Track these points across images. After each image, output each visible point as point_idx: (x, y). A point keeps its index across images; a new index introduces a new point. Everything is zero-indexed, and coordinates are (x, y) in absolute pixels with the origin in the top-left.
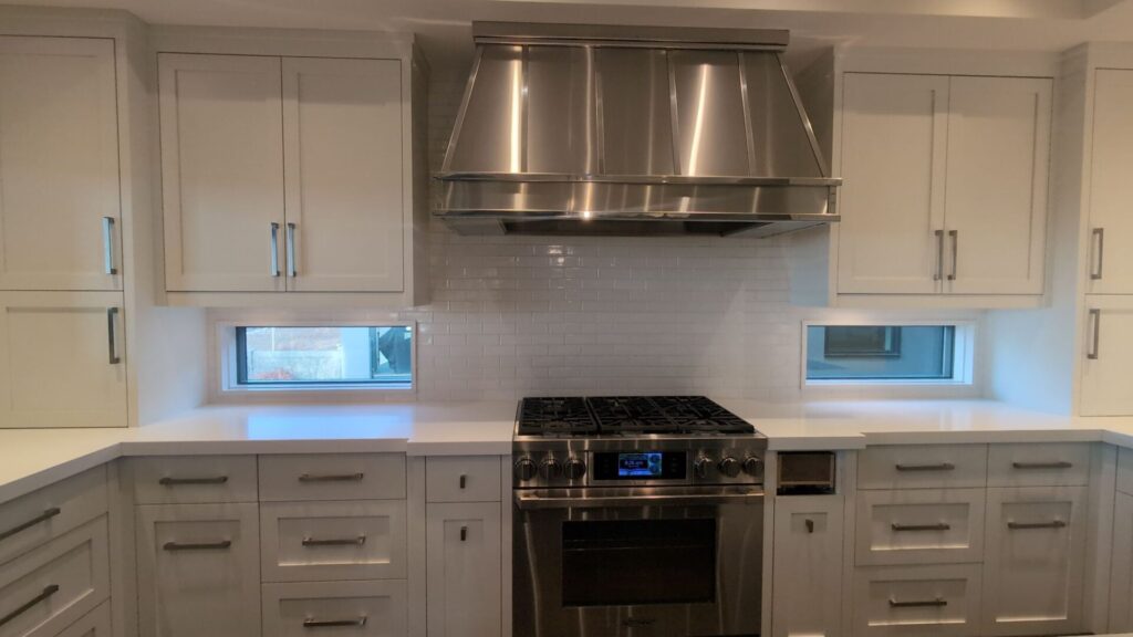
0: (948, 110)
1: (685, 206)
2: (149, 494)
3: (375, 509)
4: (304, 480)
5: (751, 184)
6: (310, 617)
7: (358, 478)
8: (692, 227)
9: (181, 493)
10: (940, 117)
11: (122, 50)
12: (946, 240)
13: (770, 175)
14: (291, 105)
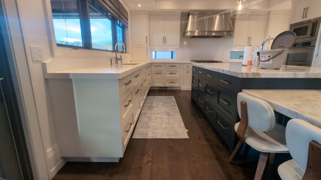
0: (252, 20)
1: (214, 34)
2: (153, 67)
3: (177, 70)
4: (170, 66)
5: (225, 31)
6: (170, 82)
7: (175, 66)
8: (214, 37)
9: (157, 67)
10: (250, 21)
11: (148, 15)
12: (249, 38)
13: (228, 30)
14: (165, 21)
